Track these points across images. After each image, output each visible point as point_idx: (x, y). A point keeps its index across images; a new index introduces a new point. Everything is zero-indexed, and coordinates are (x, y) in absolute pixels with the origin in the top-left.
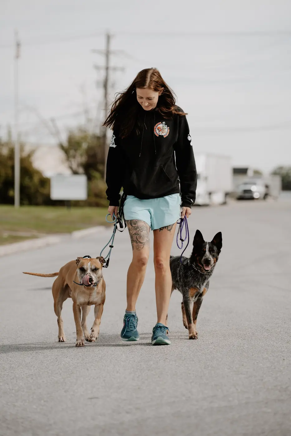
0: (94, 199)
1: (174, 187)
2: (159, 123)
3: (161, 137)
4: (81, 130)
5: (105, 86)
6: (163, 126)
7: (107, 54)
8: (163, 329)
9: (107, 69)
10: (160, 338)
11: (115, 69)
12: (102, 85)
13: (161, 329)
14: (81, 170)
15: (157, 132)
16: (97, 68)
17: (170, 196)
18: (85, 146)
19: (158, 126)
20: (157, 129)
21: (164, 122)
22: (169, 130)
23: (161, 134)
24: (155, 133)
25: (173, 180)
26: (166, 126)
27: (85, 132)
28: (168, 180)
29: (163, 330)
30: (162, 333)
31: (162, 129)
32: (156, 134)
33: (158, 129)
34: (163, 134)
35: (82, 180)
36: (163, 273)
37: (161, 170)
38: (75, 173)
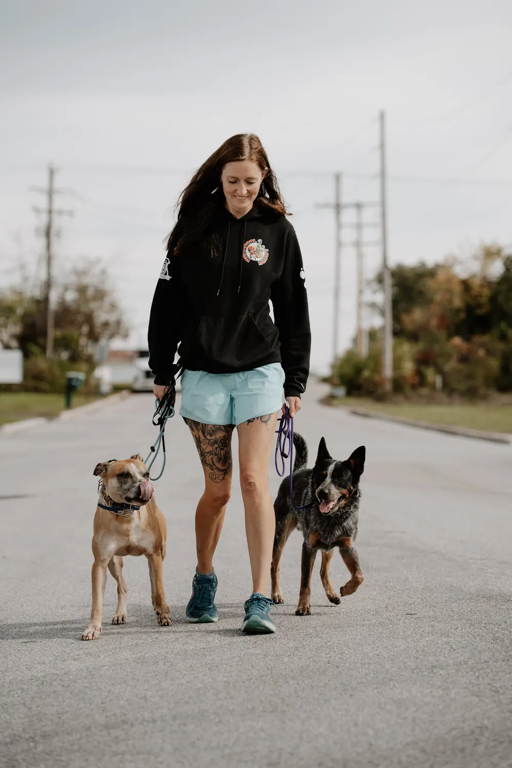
0: (31, 383)
1: (271, 351)
2: (251, 241)
3: (255, 263)
4: (14, 290)
5: (48, 234)
6: (258, 246)
7: (50, 193)
8: (264, 603)
9: (50, 212)
10: (255, 617)
11: (61, 213)
12: (43, 233)
13: (259, 602)
14: (14, 343)
15: (248, 256)
16: (37, 210)
17: (265, 366)
18: (20, 311)
19: (250, 246)
20: (247, 251)
21: (260, 240)
22: (268, 254)
23: (253, 259)
24: (244, 256)
25: (268, 340)
26: (264, 246)
27: (20, 294)
28: (261, 340)
29: (263, 606)
30: (260, 610)
31: (255, 250)
32: (245, 259)
33: (249, 251)
34: (257, 260)
35: (16, 356)
36: (257, 500)
37: (249, 322)
38: (7, 347)
